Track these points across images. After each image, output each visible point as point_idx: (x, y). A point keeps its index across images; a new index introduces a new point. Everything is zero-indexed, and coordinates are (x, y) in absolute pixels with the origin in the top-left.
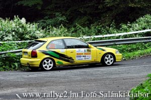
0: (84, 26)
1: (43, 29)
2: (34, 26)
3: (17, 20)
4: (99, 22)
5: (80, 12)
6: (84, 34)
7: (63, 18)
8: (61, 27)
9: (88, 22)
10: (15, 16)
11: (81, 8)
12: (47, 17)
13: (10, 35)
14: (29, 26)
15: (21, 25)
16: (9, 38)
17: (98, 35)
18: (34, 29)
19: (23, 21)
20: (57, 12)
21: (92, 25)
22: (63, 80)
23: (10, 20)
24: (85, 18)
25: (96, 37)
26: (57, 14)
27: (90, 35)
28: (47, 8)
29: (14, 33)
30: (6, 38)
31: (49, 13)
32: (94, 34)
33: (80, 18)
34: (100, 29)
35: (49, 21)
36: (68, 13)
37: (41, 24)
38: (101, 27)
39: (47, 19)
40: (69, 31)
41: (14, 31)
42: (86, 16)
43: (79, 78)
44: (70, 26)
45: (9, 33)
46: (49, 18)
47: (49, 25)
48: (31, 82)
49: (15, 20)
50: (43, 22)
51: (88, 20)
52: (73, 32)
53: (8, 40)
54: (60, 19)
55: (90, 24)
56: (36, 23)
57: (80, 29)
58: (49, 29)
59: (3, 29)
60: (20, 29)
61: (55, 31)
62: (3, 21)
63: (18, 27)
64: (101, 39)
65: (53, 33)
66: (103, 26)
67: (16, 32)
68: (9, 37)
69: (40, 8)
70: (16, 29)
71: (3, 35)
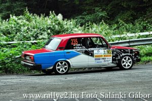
0: (127, 22)
1: (81, 26)
2: (71, 23)
3: (53, 16)
4: (144, 17)
5: (123, 6)
6: (128, 32)
7: (103, 14)
8: (102, 23)
9: (131, 18)
10: (51, 12)
11: (124, 1)
12: (85, 13)
13: (45, 33)
14: (66, 22)
15: (58, 22)
16: (44, 37)
17: (144, 32)
18: (72, 26)
19: (60, 17)
20: (97, 6)
21: (136, 21)
22: (105, 83)
23: (45, 16)
24: (129, 13)
25: (142, 34)
26: (97, 9)
27: (134, 33)
28: (86, 2)
29: (49, 31)
30: (41, 37)
31: (87, 8)
32: (139, 31)
33: (123, 13)
34: (145, 25)
35: (88, 17)
36: (109, 7)
37: (79, 20)
38: (147, 23)
39: (85, 15)
40: (110, 28)
41: (49, 28)
42: (129, 10)
43: (123, 81)
44: (111, 22)
45: (44, 31)
46: (88, 14)
47: (88, 21)
48: (70, 86)
49: (50, 17)
50: (81, 18)
51: (132, 15)
52: (115, 29)
53: (43, 39)
54: (101, 15)
55: (134, 20)
56: (73, 19)
57: (123, 25)
58: (88, 26)
59: (38, 26)
60: (57, 26)
61: (95, 28)
62: (38, 18)
63: (54, 24)
64: (147, 36)
65: (93, 30)
66: (149, 22)
67: (52, 30)
68: (44, 35)
69: (77, 3)
70: (51, 26)
71: (38, 34)
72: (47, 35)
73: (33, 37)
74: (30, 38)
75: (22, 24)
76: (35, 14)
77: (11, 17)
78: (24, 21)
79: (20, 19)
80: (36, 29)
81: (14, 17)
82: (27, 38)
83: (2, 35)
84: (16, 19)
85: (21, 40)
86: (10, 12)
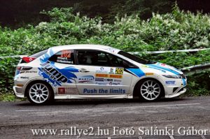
72: (207, 41)
73: (188, 44)
74: (182, 45)
75: (169, 25)
76: (188, 12)
77: (154, 16)
78: (173, 21)
79: (166, 19)
80: (191, 33)
81: (158, 16)
82: (179, 46)
83: (142, 41)
84: (161, 18)
85: (170, 49)
86: (149, 8)
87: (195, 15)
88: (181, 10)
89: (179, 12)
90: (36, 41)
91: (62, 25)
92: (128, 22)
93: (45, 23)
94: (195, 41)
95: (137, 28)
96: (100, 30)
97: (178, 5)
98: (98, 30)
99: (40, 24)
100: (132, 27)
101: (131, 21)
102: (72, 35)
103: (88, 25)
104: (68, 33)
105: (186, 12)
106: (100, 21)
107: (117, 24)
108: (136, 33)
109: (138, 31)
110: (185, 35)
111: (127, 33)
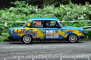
87: (79, 6)
88: (72, 3)
89: (71, 4)
90: (7, 15)
91: (20, 9)
92: (49, 8)
93: (13, 8)
94: (78, 17)
95: (53, 11)
96: (37, 11)
97: (71, 1)
98: (36, 11)
99: (11, 8)
100: (50, 10)
101: (51, 8)
102: (24, 13)
103: (31, 9)
104: (23, 12)
105: (74, 4)
106: (37, 8)
107: (44, 9)
108: (52, 13)
109: (53, 12)
110: (73, 14)
111: (48, 13)
